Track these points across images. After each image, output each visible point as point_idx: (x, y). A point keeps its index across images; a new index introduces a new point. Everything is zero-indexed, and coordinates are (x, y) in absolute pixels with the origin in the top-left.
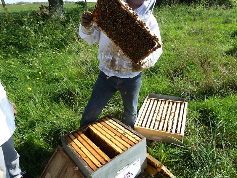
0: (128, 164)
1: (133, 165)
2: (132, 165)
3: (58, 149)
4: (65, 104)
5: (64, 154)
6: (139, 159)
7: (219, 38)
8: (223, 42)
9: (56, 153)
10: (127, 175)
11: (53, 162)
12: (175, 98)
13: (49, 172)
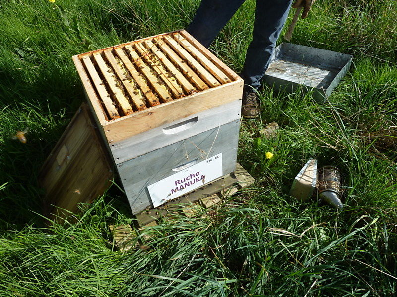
0: (195, 159)
1: (208, 162)
2: (205, 162)
3: (82, 109)
4: (119, 36)
5: (89, 121)
6: (221, 155)
10: (192, 176)
12: (333, 55)
13: (66, 145)
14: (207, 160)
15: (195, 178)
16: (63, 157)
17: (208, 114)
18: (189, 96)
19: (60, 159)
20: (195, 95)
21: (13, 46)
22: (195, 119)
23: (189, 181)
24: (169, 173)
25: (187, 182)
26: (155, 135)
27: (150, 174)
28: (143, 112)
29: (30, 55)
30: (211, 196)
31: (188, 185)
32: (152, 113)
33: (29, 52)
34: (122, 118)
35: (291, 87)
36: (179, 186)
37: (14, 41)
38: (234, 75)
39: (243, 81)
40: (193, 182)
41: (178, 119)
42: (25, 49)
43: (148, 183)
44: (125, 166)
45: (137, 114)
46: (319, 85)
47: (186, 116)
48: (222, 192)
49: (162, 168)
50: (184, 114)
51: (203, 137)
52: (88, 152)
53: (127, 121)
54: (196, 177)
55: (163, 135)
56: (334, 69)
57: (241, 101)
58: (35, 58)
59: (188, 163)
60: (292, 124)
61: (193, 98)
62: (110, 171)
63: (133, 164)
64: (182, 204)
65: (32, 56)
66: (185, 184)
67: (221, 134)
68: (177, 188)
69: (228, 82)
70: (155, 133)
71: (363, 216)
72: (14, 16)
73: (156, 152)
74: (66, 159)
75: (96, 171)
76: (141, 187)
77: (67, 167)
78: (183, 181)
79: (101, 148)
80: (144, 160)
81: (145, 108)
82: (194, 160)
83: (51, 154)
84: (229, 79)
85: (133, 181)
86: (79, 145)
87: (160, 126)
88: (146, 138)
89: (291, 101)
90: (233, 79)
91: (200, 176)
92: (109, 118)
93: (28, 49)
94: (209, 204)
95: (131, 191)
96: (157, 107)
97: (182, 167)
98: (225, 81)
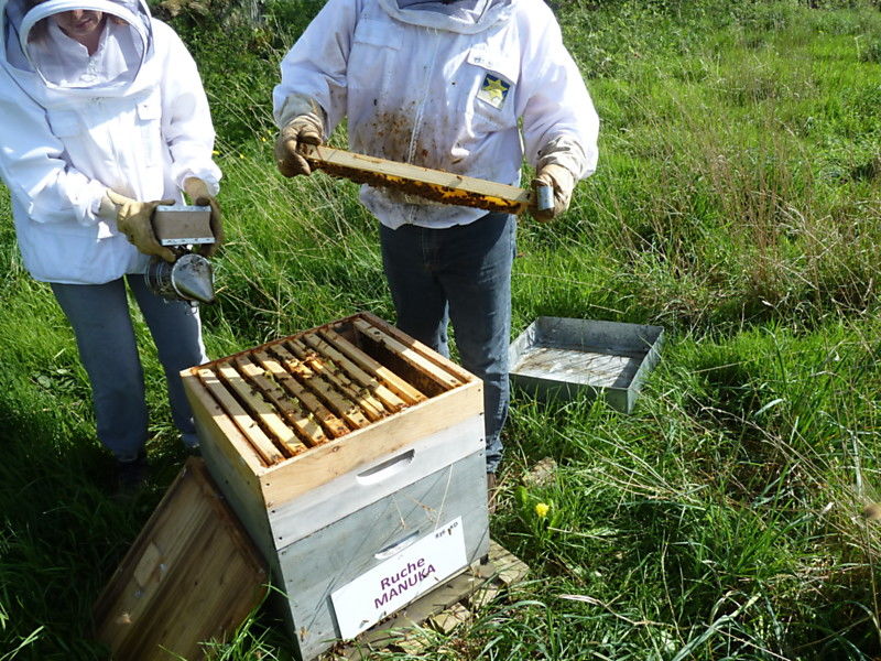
0: (414, 531)
1: (437, 536)
2: (432, 535)
3: (189, 468)
4: (235, 334)
5: (207, 487)
6: (459, 520)
7: (836, 115)
8: (847, 133)
9: (182, 480)
10: (412, 568)
11: (168, 511)
12: (630, 329)
13: (155, 544)
14: (435, 533)
15: (416, 572)
16: (151, 569)
17: (431, 442)
18: (397, 415)
19: (142, 573)
20: (406, 411)
21: (29, 368)
22: (410, 454)
23: (406, 578)
24: (370, 563)
25: (402, 581)
26: (343, 489)
27: (335, 568)
28: (324, 446)
29: (63, 383)
30: (450, 608)
31: (406, 588)
32: (338, 448)
33: (59, 377)
34: (291, 460)
35: (566, 392)
36: (388, 590)
37: (32, 359)
38: (466, 374)
39: (481, 381)
40: (413, 581)
41: (382, 455)
42: (53, 373)
43: (332, 587)
44: (293, 553)
45: (313, 451)
46: (617, 383)
47: (394, 450)
48: (471, 600)
49: (356, 553)
50: (389, 447)
51: (426, 487)
52: (207, 547)
53: (299, 465)
54: (419, 569)
55: (356, 488)
56: (636, 353)
57: (483, 416)
58: (72, 388)
59: (402, 541)
60: (580, 455)
61: (404, 416)
62: (261, 570)
63: (305, 547)
64: (397, 628)
65: (67, 384)
66: (400, 585)
67: (456, 480)
68: (385, 595)
69: (457, 386)
70: (345, 484)
71: (729, 593)
72: (29, 313)
73: (347, 521)
74: (157, 570)
75: (227, 579)
76: (319, 597)
77: (161, 585)
78: (395, 579)
79: (237, 532)
80: (326, 538)
81: (327, 440)
82: (414, 534)
83: (119, 569)
84: (458, 382)
85: (305, 583)
86: (187, 538)
87: (351, 470)
88: (329, 494)
89: (571, 416)
90: (465, 381)
91: (426, 567)
92: (267, 463)
93: (59, 371)
94: (450, 624)
95: (302, 607)
96: (347, 437)
97: (391, 550)
98: (452, 384)
